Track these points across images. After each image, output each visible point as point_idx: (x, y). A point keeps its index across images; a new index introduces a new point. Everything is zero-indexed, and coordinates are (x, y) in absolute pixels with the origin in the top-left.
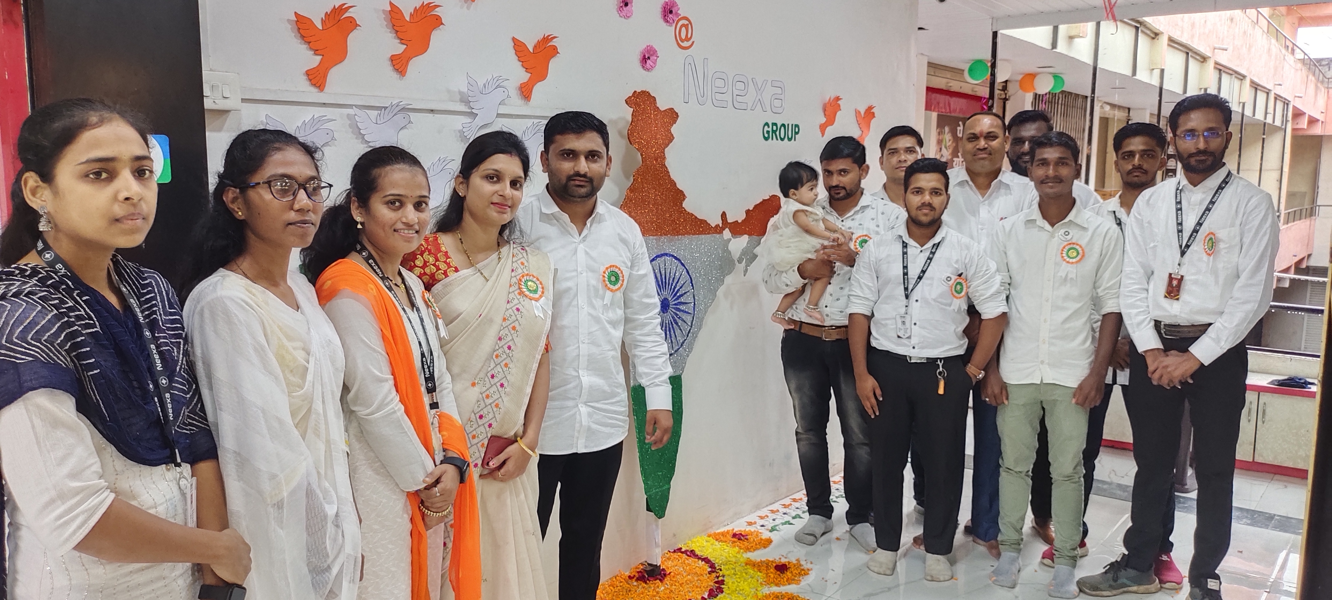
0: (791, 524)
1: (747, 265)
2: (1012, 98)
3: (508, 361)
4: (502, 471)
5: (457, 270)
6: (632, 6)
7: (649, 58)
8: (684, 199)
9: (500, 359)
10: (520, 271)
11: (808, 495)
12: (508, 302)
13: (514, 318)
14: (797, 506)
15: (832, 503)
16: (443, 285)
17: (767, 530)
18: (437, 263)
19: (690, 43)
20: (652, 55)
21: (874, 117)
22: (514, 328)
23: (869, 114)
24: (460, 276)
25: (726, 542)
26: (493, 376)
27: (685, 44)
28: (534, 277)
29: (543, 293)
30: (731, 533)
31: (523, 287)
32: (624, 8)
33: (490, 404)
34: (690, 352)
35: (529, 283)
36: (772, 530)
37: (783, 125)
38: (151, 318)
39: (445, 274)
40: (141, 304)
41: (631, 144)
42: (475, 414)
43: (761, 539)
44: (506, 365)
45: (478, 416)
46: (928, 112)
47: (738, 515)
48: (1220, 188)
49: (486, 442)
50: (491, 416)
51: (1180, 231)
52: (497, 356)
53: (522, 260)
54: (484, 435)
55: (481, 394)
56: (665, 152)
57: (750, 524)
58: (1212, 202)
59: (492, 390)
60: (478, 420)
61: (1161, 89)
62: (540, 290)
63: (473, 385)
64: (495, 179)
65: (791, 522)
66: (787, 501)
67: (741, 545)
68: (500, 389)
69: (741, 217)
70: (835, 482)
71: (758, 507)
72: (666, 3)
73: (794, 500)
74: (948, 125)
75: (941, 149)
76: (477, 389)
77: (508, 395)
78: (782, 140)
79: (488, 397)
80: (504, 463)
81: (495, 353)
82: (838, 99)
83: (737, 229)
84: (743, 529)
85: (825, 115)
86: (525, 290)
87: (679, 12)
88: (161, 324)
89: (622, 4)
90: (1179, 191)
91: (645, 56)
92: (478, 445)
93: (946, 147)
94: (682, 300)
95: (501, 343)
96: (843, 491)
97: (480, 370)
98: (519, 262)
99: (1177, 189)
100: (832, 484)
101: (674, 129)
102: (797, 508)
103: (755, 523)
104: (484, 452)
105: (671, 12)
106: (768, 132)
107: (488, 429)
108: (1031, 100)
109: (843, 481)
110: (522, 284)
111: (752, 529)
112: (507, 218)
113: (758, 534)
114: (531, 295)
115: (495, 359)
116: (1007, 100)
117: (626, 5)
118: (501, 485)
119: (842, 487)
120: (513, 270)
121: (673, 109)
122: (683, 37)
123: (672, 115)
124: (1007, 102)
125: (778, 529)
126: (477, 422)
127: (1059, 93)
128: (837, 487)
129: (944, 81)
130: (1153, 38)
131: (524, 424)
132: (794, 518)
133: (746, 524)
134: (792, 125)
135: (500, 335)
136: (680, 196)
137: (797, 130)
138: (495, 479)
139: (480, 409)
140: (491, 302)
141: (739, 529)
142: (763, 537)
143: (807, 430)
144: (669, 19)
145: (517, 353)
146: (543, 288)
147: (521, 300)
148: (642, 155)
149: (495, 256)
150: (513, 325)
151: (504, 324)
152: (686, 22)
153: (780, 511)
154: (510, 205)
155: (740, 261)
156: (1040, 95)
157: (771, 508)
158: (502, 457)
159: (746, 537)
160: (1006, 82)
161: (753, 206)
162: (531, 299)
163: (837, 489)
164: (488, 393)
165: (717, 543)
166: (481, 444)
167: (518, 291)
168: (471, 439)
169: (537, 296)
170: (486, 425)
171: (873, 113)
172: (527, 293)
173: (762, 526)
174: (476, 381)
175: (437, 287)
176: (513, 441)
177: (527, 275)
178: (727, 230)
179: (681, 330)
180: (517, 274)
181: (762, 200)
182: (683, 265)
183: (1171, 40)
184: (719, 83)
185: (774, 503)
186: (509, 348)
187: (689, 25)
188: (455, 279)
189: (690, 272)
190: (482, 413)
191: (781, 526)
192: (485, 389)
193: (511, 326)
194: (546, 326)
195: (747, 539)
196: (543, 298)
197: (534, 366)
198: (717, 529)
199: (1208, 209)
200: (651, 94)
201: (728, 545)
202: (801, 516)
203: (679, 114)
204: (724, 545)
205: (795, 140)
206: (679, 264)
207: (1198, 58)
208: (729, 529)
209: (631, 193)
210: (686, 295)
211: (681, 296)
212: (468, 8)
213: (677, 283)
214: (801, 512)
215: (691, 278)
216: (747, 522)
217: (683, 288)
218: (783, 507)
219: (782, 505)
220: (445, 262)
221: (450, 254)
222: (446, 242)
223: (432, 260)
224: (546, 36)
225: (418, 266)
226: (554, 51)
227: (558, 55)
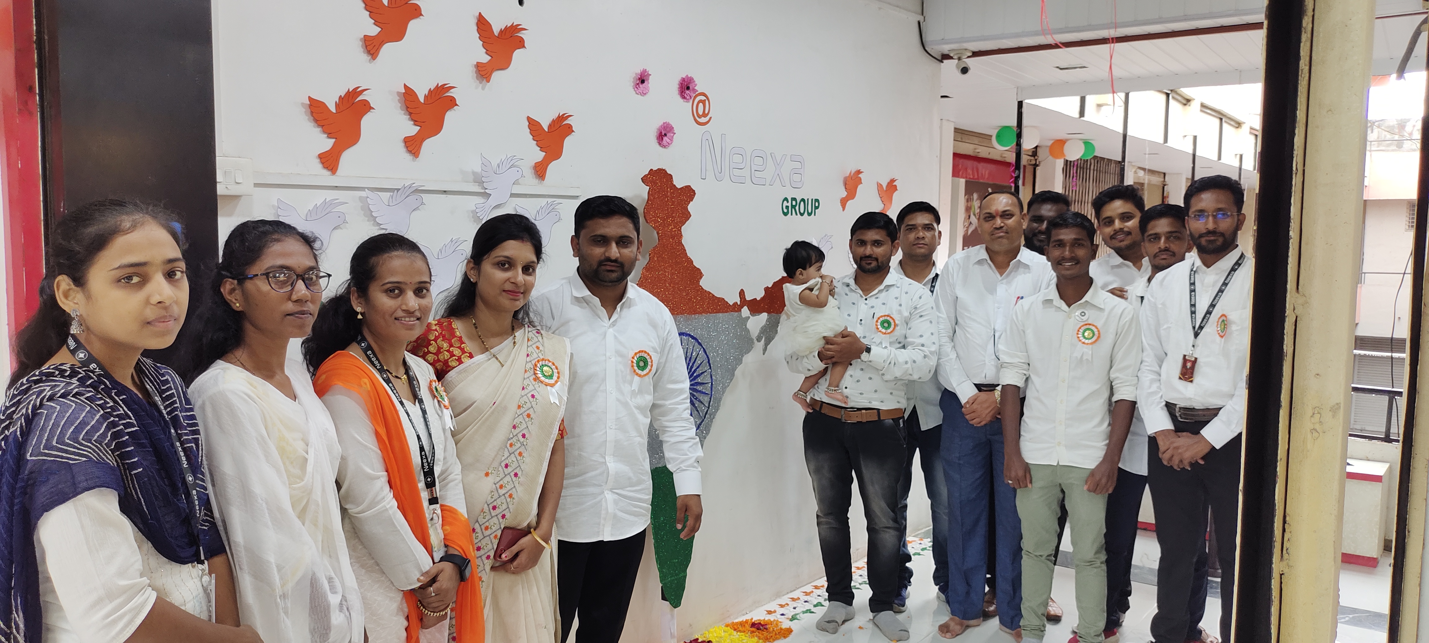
0: (813, 612)
1: (766, 344)
2: (1042, 164)
3: (522, 450)
4: (515, 563)
5: (471, 356)
6: (649, 83)
7: (665, 135)
8: (701, 278)
9: (514, 448)
10: (535, 355)
11: (828, 581)
12: (523, 388)
13: (528, 405)
14: (818, 594)
15: (854, 591)
16: (457, 373)
17: (788, 619)
18: (451, 349)
19: (707, 118)
20: (669, 132)
21: (897, 190)
22: (529, 416)
23: (892, 186)
24: (474, 363)
25: (744, 632)
26: (507, 466)
27: (703, 120)
28: (550, 362)
29: (558, 378)
30: (750, 623)
31: (538, 372)
32: (641, 86)
33: (504, 495)
34: (707, 434)
35: (545, 368)
36: (793, 618)
37: (803, 200)
38: (173, 414)
39: (460, 361)
40: (164, 400)
42: (488, 505)
43: (781, 629)
44: (520, 454)
45: (491, 506)
46: (957, 179)
47: (757, 604)
48: (1233, 270)
49: (499, 533)
50: (504, 506)
51: (1193, 313)
52: (511, 445)
53: (538, 344)
54: (497, 527)
55: (495, 484)
56: (682, 230)
57: (770, 612)
58: (1225, 284)
59: (505, 480)
60: (492, 511)
61: (1194, 155)
62: (556, 375)
63: (487, 474)
64: (507, 266)
65: (812, 611)
66: (808, 588)
67: (760, 635)
68: (514, 479)
69: (759, 294)
70: (858, 568)
71: (778, 595)
72: (683, 80)
73: (816, 587)
74: (977, 192)
75: (969, 217)
76: (491, 479)
77: (521, 485)
78: (802, 214)
79: (501, 487)
80: (516, 555)
81: (509, 442)
82: (859, 172)
83: (755, 307)
84: (762, 619)
85: (846, 188)
86: (540, 375)
87: (696, 88)
88: (182, 420)
89: (638, 82)
90: (1193, 272)
91: (661, 133)
92: (491, 536)
94: (699, 380)
95: (515, 432)
96: (867, 577)
97: (494, 460)
98: (534, 346)
99: (1192, 270)
100: (853, 570)
101: (691, 207)
102: (819, 596)
103: (775, 612)
104: (497, 543)
105: (688, 88)
106: (787, 207)
107: (501, 520)
108: (1062, 166)
109: (866, 566)
110: (538, 369)
111: (771, 618)
112: (520, 304)
113: (777, 623)
114: (547, 381)
115: (509, 448)
116: (1038, 166)
117: (643, 82)
118: (513, 577)
119: (865, 572)
120: (528, 355)
121: (690, 186)
122: (701, 112)
123: (689, 193)
124: (1037, 168)
125: (798, 618)
126: (490, 513)
127: (1091, 159)
128: (861, 574)
129: (972, 146)
130: (1185, 105)
131: (538, 514)
132: (815, 606)
133: (766, 613)
134: (812, 200)
135: (515, 423)
136: (697, 274)
137: (817, 204)
138: (507, 571)
139: (493, 500)
140: (505, 389)
141: (759, 619)
142: (783, 627)
143: (827, 515)
144: (686, 96)
145: (532, 442)
146: (558, 373)
147: (536, 386)
148: (658, 233)
149: (509, 341)
150: (528, 412)
151: (519, 412)
152: (703, 98)
153: (801, 599)
154: (522, 291)
155: (759, 339)
156: (1071, 161)
157: (792, 595)
158: (515, 549)
159: (765, 627)
160: (1036, 147)
161: (772, 284)
162: (546, 385)
163: (861, 576)
164: (501, 483)
165: (735, 633)
166: (493, 535)
167: (534, 376)
168: (483, 530)
169: (552, 381)
170: (500, 516)
171: (896, 186)
172: (543, 379)
173: (782, 615)
174: (490, 471)
175: (451, 375)
176: (526, 532)
177: (543, 360)
178: (745, 308)
179: (698, 411)
180: (532, 359)
182: (700, 344)
183: (1203, 106)
184: (737, 158)
185: (795, 590)
186: (524, 436)
187: (707, 102)
188: (470, 366)
189: (707, 352)
190: (495, 504)
191: (801, 615)
192: (499, 479)
193: (526, 413)
194: (560, 413)
195: (767, 629)
196: (559, 383)
197: (547, 455)
198: (735, 619)
199: (1221, 291)
200: (668, 172)
201: (747, 635)
202: (823, 604)
203: (696, 192)
204: (742, 635)
205: (815, 215)
206: (696, 344)
207: (1232, 123)
208: (748, 619)
209: (647, 272)
210: (703, 375)
211: (698, 376)
212: (483, 89)
213: (694, 362)
214: (823, 599)
215: (708, 357)
216: (767, 611)
217: (700, 368)
218: (804, 594)
219: (804, 592)
220: (460, 348)
221: (464, 339)
222: (459, 327)
223: (445, 345)
224: (561, 115)
225: (431, 353)
226: (569, 130)
227: (573, 133)
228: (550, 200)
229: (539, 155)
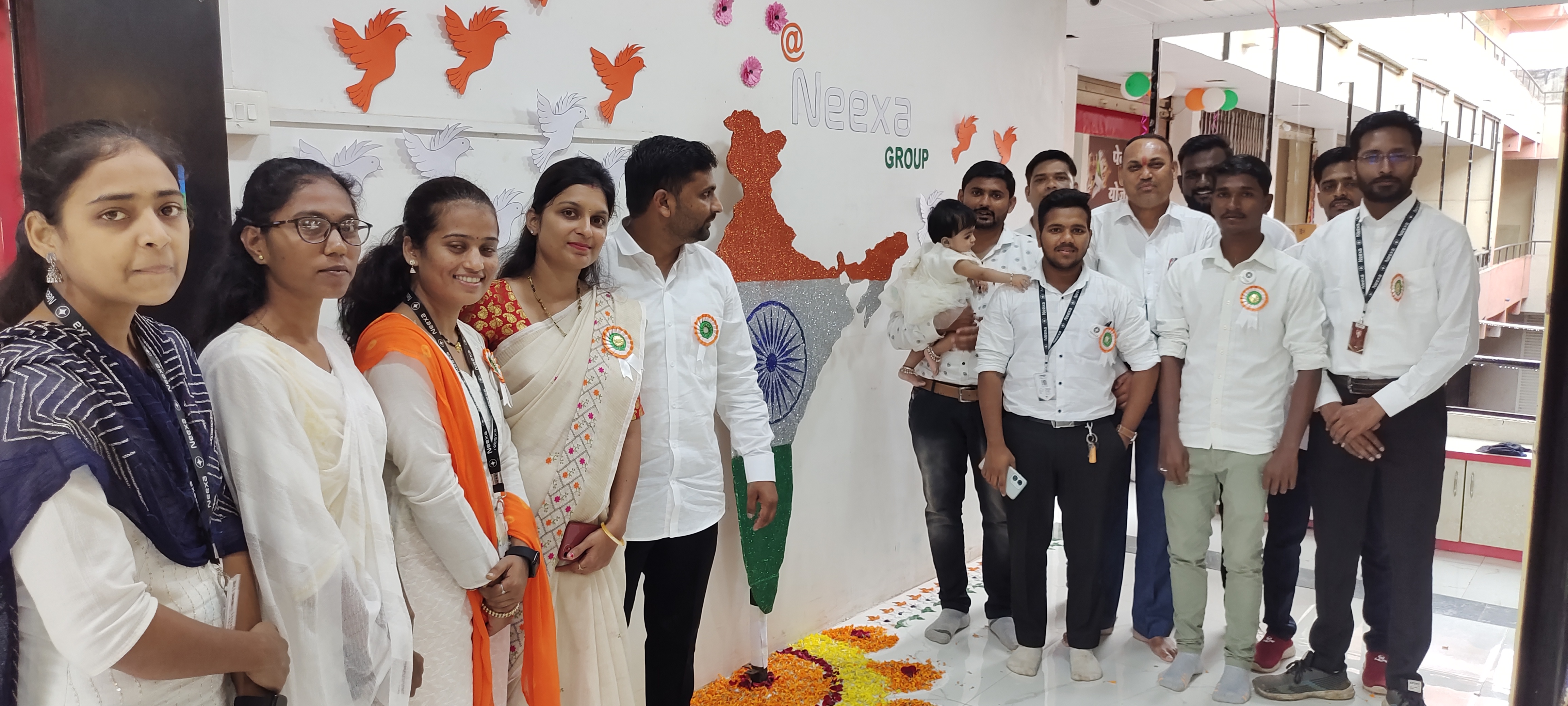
0: (921, 619)
1: (868, 315)
2: (1176, 117)
3: (589, 432)
4: (582, 562)
5: (528, 323)
6: (732, 11)
7: (751, 72)
8: (793, 238)
9: (580, 430)
10: (604, 323)
12: (590, 361)
13: (596, 380)
14: (927, 598)
16: (511, 342)
17: (893, 625)
18: (504, 315)
19: (799, 54)
20: (755, 68)
21: (1016, 140)
22: (596, 393)
23: (1010, 136)
24: (532, 331)
25: (844, 640)
26: (571, 451)
27: (794, 55)
28: (621, 330)
29: (632, 349)
30: (850, 630)
31: (608, 342)
32: (722, 14)
33: (569, 484)
34: (801, 417)
35: (615, 338)
36: (899, 625)
37: (909, 150)
39: (514, 329)
41: (731, 173)
42: (550, 496)
43: (885, 637)
44: (587, 437)
45: (554, 498)
46: (1080, 134)
47: (857, 609)
48: (1408, 220)
49: (563, 528)
50: (569, 497)
51: (1362, 273)
52: (576, 427)
54: (561, 521)
55: (558, 472)
56: (771, 183)
57: (872, 619)
58: (1399, 237)
59: (570, 468)
60: (555, 502)
61: (1350, 106)
62: (628, 346)
63: (548, 461)
64: (573, 214)
65: (920, 616)
66: (915, 592)
67: (862, 644)
68: (580, 466)
69: (860, 258)
71: (882, 599)
72: (771, 8)
73: (924, 591)
74: (1102, 149)
75: (1094, 177)
76: (553, 466)
77: (589, 472)
78: (908, 167)
79: (565, 475)
80: (584, 554)
81: (574, 423)
82: (973, 119)
83: (856, 272)
84: (864, 625)
85: (958, 137)
86: (610, 346)
87: (786, 17)
89: (719, 9)
90: (1359, 225)
91: (746, 69)
92: (554, 532)
93: (1100, 175)
94: (791, 356)
95: (581, 411)
97: (556, 443)
98: (604, 312)
99: (1357, 223)
101: (782, 156)
102: (928, 600)
103: (878, 618)
104: (561, 540)
105: (777, 18)
106: (891, 158)
107: (566, 513)
108: (1199, 119)
110: (607, 338)
111: (874, 624)
112: (588, 261)
113: (881, 630)
114: (618, 352)
115: (574, 430)
116: (1171, 119)
117: (725, 9)
118: (581, 578)
120: (595, 323)
121: (780, 131)
122: (792, 46)
123: (779, 139)
124: (1171, 121)
125: (905, 625)
126: (553, 505)
127: (1232, 111)
129: (1098, 97)
130: (1341, 47)
131: (610, 505)
132: (923, 611)
133: (868, 619)
134: (920, 150)
135: (580, 402)
136: (788, 234)
137: (925, 156)
138: (574, 572)
139: (556, 490)
140: (569, 362)
141: (860, 625)
142: (888, 635)
143: (939, 510)
144: (774, 26)
145: (599, 422)
146: (632, 344)
147: (605, 358)
148: (743, 186)
149: (574, 305)
150: (595, 388)
151: (585, 388)
152: (794, 29)
153: (907, 603)
155: (859, 310)
156: (1209, 113)
157: (896, 599)
158: (582, 546)
159: (867, 634)
160: (1170, 98)
161: (875, 245)
162: (617, 357)
164: (565, 470)
165: (833, 641)
166: (557, 531)
167: (603, 347)
168: (545, 525)
169: (623, 353)
170: (564, 509)
171: (1015, 135)
172: (613, 350)
173: (887, 621)
174: (552, 457)
175: (505, 345)
176: (596, 526)
177: (613, 327)
178: (844, 273)
179: (790, 391)
180: (600, 327)
181: (885, 238)
182: (792, 315)
183: (1362, 49)
184: (834, 101)
185: (900, 594)
186: (591, 416)
187: (799, 34)
188: (526, 334)
189: (801, 324)
190: (558, 494)
191: (908, 621)
192: (562, 466)
193: (593, 390)
194: (636, 389)
195: (869, 637)
196: (633, 355)
197: (621, 437)
198: (834, 626)
199: (1394, 246)
200: (754, 115)
201: (847, 644)
202: (932, 609)
203: (786, 138)
204: (841, 644)
205: (923, 167)
206: (788, 314)
207: (1393, 69)
208: (847, 625)
209: (731, 231)
210: (796, 350)
211: (791, 351)
212: (538, 14)
213: (786, 335)
214: (933, 604)
215: (801, 330)
216: (869, 617)
217: (793, 342)
218: (911, 598)
219: (910, 596)
220: (514, 313)
221: (520, 304)
222: (515, 289)
223: (498, 311)
224: (629, 46)
225: (480, 319)
226: (639, 64)
227: (644, 68)
228: (618, 146)
229: (605, 94)
